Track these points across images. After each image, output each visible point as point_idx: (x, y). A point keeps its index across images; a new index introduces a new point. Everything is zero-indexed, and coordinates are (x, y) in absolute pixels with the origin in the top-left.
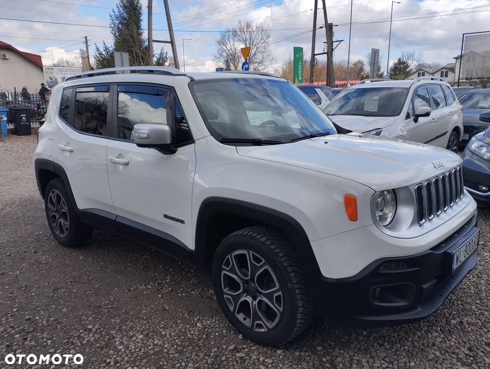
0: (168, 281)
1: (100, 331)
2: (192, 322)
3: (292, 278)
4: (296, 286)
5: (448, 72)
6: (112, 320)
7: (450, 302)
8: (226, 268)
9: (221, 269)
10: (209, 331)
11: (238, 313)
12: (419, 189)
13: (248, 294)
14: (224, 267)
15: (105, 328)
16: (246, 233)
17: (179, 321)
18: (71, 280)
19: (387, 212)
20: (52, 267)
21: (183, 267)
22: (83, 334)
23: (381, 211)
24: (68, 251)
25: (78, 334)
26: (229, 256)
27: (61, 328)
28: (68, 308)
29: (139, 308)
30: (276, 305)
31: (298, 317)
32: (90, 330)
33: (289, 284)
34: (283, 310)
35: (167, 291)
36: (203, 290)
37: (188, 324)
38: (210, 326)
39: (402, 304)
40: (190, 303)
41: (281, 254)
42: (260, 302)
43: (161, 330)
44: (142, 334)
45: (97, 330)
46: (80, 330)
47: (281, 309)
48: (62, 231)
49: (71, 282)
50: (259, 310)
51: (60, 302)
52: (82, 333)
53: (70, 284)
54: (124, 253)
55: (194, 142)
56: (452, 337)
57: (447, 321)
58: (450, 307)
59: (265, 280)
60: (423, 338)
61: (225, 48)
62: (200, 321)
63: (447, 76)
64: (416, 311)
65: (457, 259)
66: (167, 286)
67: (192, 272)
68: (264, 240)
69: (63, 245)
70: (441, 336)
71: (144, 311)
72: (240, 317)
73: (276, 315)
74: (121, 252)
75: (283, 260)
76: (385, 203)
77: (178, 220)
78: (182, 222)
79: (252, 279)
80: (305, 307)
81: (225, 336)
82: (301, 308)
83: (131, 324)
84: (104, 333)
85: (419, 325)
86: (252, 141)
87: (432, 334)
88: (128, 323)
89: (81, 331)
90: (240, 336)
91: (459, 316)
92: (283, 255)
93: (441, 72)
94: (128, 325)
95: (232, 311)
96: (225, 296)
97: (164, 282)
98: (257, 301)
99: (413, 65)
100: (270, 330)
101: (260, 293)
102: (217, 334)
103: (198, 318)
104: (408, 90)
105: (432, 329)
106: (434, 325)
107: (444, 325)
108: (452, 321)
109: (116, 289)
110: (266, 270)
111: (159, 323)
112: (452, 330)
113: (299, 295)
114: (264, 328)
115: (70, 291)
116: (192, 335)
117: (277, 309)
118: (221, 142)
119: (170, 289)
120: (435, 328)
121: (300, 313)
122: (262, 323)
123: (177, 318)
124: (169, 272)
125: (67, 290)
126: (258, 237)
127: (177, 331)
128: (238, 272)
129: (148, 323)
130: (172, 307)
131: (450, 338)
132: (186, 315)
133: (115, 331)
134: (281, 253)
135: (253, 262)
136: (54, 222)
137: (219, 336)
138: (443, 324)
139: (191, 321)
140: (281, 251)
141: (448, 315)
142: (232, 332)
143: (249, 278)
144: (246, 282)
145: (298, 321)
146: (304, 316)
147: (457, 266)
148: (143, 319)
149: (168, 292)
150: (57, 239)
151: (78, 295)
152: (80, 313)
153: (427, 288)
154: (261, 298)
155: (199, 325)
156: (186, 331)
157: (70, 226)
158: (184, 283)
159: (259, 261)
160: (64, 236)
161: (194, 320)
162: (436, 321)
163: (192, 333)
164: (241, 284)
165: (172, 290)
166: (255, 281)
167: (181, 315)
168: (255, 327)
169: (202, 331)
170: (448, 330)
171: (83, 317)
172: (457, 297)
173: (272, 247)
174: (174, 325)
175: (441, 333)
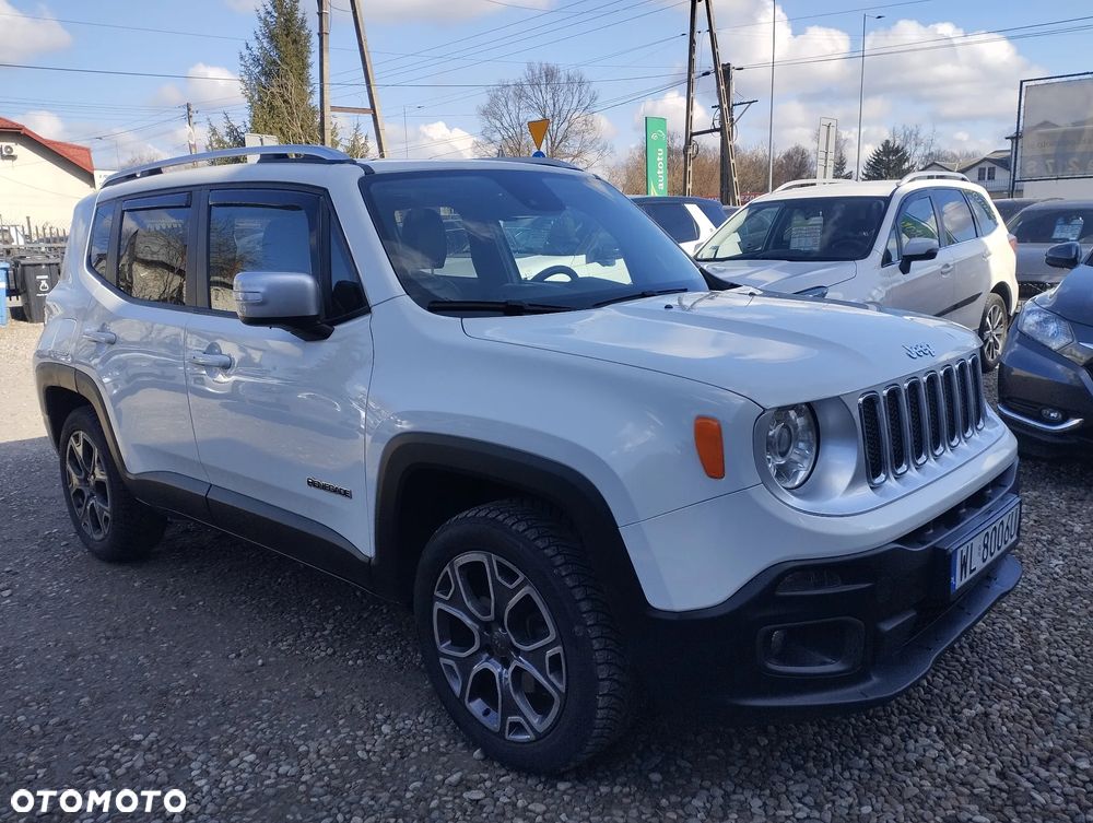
0: (326, 632)
1: (159, 747)
2: (372, 722)
3: (585, 613)
4: (594, 633)
5: (994, 168)
6: (190, 722)
7: (965, 668)
8: (443, 597)
9: (432, 599)
10: (409, 742)
11: (471, 699)
12: (870, 403)
13: (492, 655)
14: (437, 594)
15: (172, 740)
16: (482, 514)
17: (341, 722)
18: (109, 633)
19: (795, 457)
20: (70, 605)
21: (365, 601)
22: (119, 754)
23: (783, 455)
24: (108, 570)
25: (108, 753)
26: (447, 569)
27: (71, 741)
28: (92, 696)
29: (254, 693)
30: (551, 677)
31: (600, 704)
32: (138, 743)
33: (576, 629)
34: (567, 690)
35: (323, 654)
36: (404, 651)
37: (361, 728)
38: (410, 730)
39: (833, 667)
40: (371, 681)
41: (559, 560)
42: (518, 672)
43: (297, 743)
44: (253, 752)
45: (152, 743)
46: (112, 745)
47: (562, 687)
48: (97, 526)
49: (108, 638)
50: (516, 691)
51: (76, 684)
52: (118, 751)
53: (104, 642)
54: (235, 574)
55: (369, 311)
56: (963, 749)
57: (953, 711)
58: (963, 679)
59: (526, 621)
60: (895, 749)
61: (498, 125)
62: (388, 722)
63: (991, 177)
64: (868, 685)
65: (964, 565)
66: (323, 644)
67: (385, 611)
68: (521, 528)
69: (100, 558)
70: (936, 745)
71: (264, 701)
72: (477, 707)
73: (552, 700)
74: (230, 570)
75: (564, 574)
76: (791, 437)
77: (336, 491)
78: (346, 494)
79: (499, 620)
80: (615, 680)
81: (444, 754)
82: (607, 683)
83: (231, 730)
84: (167, 751)
85: (889, 722)
86: (501, 306)
87: (916, 741)
88: (226, 727)
89: (115, 747)
90: (477, 754)
91: (982, 699)
92: (563, 561)
93: (980, 169)
94: (225, 731)
95: (458, 696)
96: (443, 661)
97: (318, 634)
98: (511, 669)
99: (916, 155)
100: (539, 737)
101: (518, 652)
102: (425, 749)
103: (386, 713)
104: (887, 200)
105: (918, 730)
106: (922, 720)
107: (944, 722)
108: (966, 711)
109: (207, 652)
110: (527, 598)
111: (296, 727)
112: (962, 731)
113: (600, 653)
114: (526, 733)
115: (104, 659)
116: (368, 752)
117: (555, 685)
118: (431, 310)
119: (330, 651)
120: (924, 727)
121: (604, 695)
122: (522, 721)
123: (337, 715)
124: (331, 613)
125: (97, 656)
126: (509, 522)
127: (335, 745)
128: (469, 605)
129: (271, 727)
130: (329, 690)
131: (957, 749)
132: (359, 708)
133: (193, 748)
134: (559, 557)
135: (499, 579)
136: (79, 506)
137: (428, 754)
138: (944, 720)
139: (368, 720)
140: (559, 554)
141: (955, 698)
142: (460, 745)
143: (491, 617)
144: (486, 626)
145: (600, 713)
146: (614, 700)
147: (964, 581)
148: (260, 719)
149: (323, 658)
150: (87, 545)
151: (119, 666)
152: (119, 707)
153: (891, 631)
154: (519, 664)
155: (385, 729)
156: (353, 745)
157: (113, 512)
158: (363, 636)
159: (511, 577)
160: (101, 536)
161: (375, 718)
162: (928, 712)
163: (368, 747)
164: (476, 633)
165: (334, 653)
166: (506, 623)
167: (348, 707)
168: (507, 731)
169: (391, 744)
170: (956, 733)
171: (125, 716)
172: (981, 658)
173: (539, 543)
174: (328, 731)
175: (937, 738)
